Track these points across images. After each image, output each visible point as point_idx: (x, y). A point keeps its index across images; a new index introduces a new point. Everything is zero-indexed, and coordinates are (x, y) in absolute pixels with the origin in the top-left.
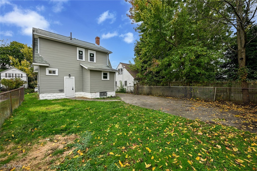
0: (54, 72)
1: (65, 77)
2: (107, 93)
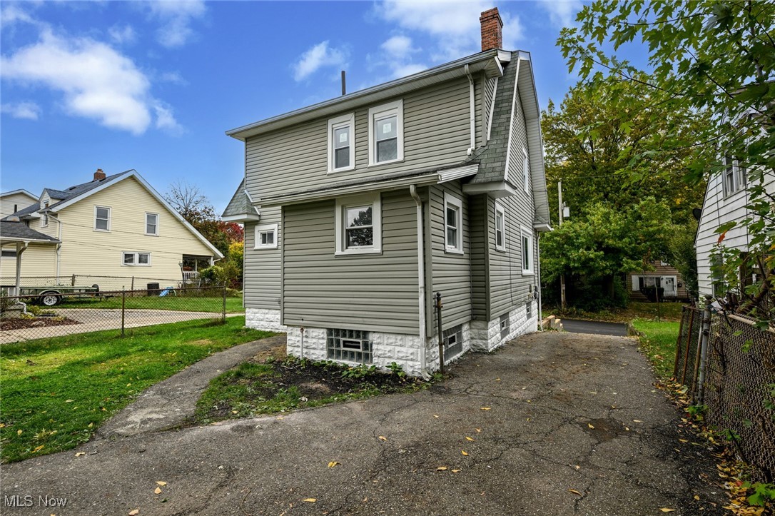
0: (270, 236)
2: (371, 345)
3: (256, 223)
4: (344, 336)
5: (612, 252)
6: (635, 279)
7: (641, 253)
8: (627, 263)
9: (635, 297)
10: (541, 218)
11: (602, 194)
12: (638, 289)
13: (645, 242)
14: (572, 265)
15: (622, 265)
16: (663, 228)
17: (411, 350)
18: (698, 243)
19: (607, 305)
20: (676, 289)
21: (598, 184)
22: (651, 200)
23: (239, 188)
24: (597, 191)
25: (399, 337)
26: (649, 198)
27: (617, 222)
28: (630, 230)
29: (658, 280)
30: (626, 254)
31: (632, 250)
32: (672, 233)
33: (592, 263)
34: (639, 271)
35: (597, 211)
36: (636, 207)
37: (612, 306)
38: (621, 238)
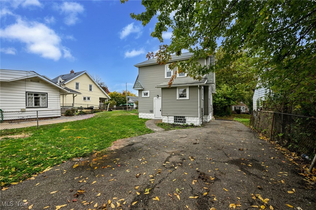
0: (147, 94)
1: (154, 98)
2: (186, 120)
3: (143, 90)
4: (178, 118)
5: (228, 99)
6: (233, 107)
7: (236, 99)
8: (232, 102)
9: (233, 113)
10: (213, 90)
11: (225, 82)
12: (234, 110)
13: (237, 96)
14: (216, 102)
15: (231, 103)
16: (243, 92)
17: (196, 120)
18: (254, 98)
19: (225, 115)
20: (245, 110)
21: (224, 78)
22: (240, 84)
23: (136, 80)
24: (224, 80)
25: (193, 117)
26: (239, 83)
27: (230, 90)
28: (233, 93)
29: (240, 108)
30: (232, 100)
31: (234, 98)
32: (246, 94)
33: (222, 102)
34: (236, 105)
35: (224, 87)
36: (235, 86)
37: (227, 115)
38: (231, 95)
